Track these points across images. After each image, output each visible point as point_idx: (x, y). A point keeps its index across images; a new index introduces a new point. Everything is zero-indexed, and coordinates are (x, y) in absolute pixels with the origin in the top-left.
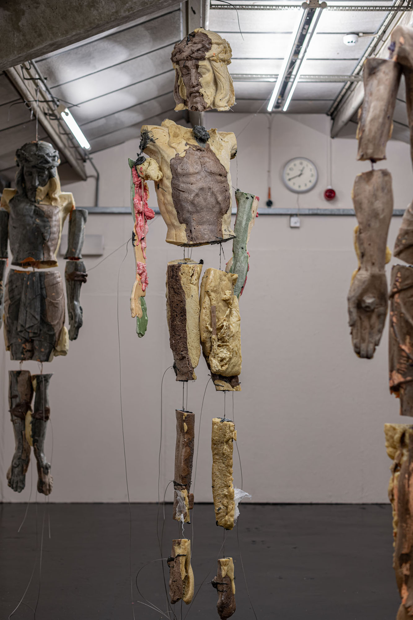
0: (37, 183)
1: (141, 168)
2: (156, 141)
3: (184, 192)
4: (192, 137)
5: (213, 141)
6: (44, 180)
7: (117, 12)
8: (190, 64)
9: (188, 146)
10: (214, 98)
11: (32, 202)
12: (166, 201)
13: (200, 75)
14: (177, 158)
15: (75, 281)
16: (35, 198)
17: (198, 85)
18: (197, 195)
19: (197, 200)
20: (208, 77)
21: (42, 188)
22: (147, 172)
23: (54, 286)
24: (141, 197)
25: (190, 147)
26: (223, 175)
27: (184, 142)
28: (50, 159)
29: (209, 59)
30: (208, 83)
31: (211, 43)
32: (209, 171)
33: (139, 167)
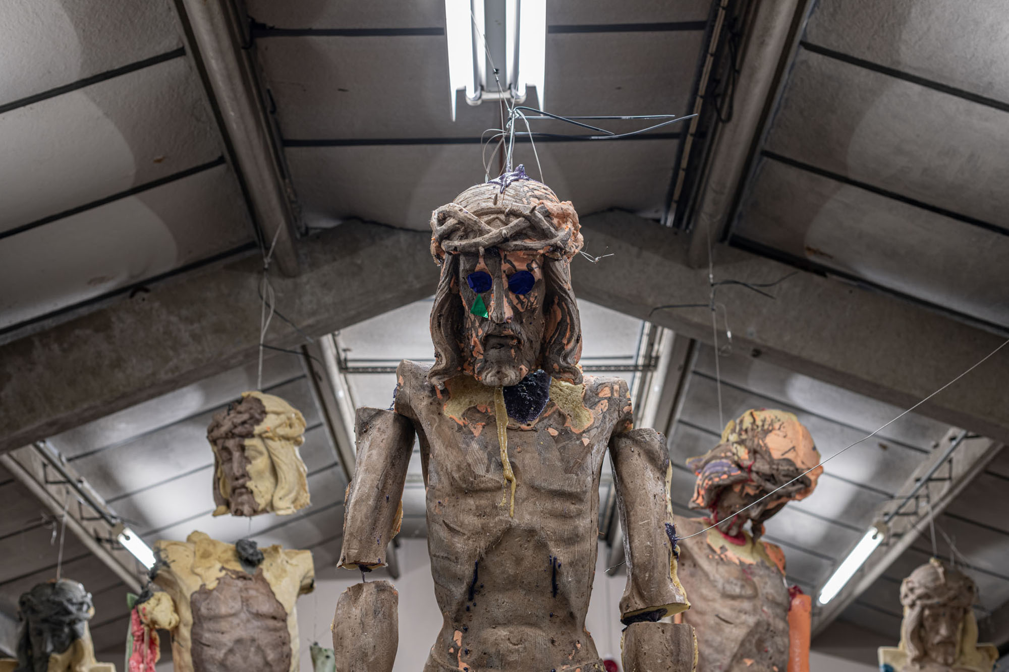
0: (49, 648)
1: (144, 609)
2: (172, 565)
4: (233, 558)
5: (271, 565)
6: (63, 644)
7: (154, 374)
8: (231, 443)
9: (224, 572)
10: (272, 496)
12: (182, 664)
13: (248, 460)
14: (204, 592)
17: (243, 476)
18: (231, 651)
19: (231, 659)
20: (260, 464)
21: (58, 657)
22: (153, 616)
24: (142, 656)
25: (227, 574)
26: (279, 617)
27: (218, 566)
28: (73, 609)
29: (260, 436)
30: (260, 474)
31: (264, 413)
32: (254, 611)
33: (141, 606)
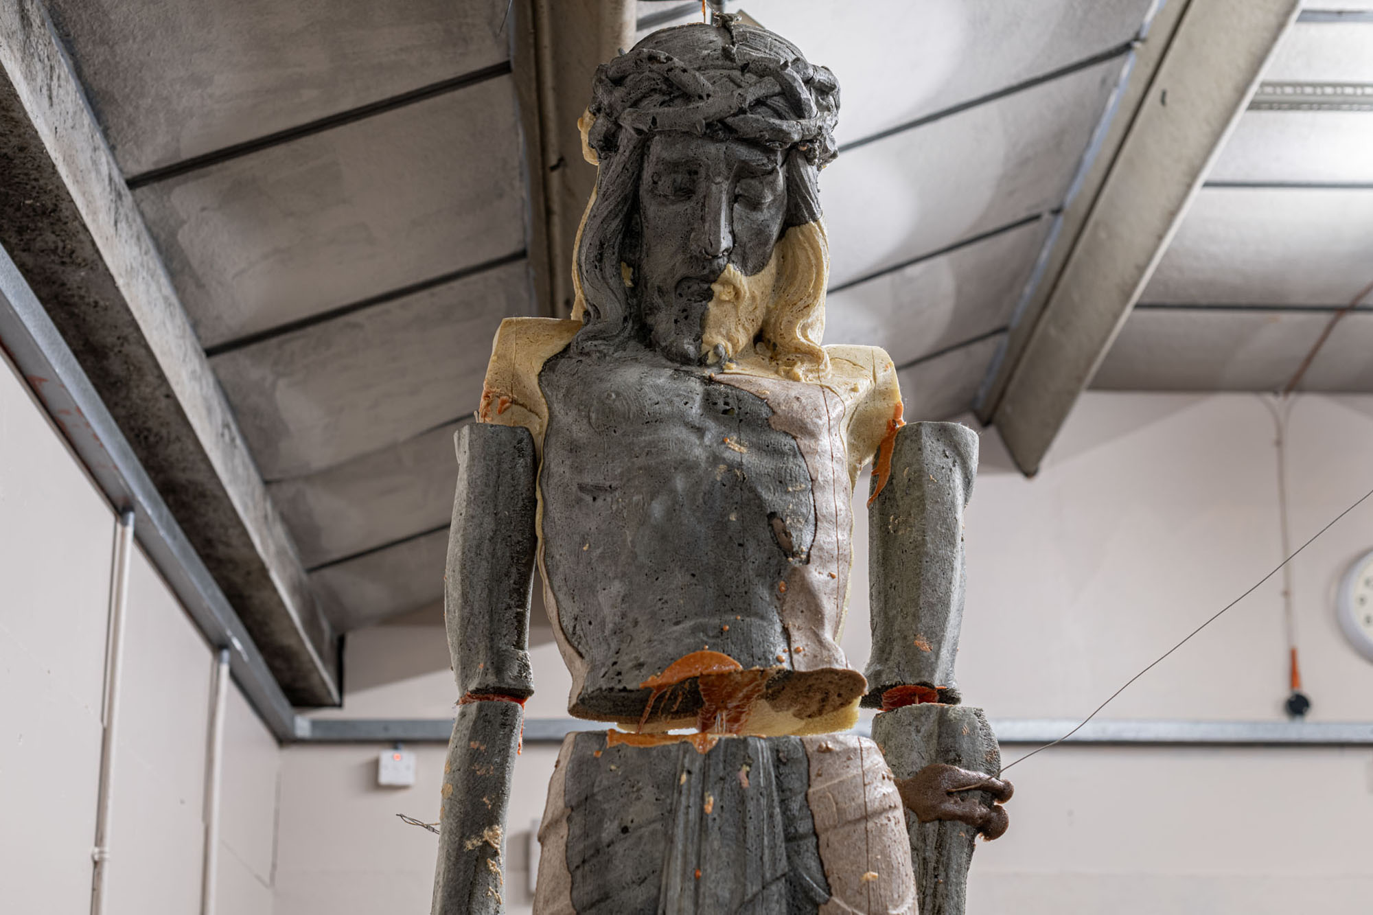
0: (724, 243)
6: (760, 233)
11: (685, 360)
15: (943, 818)
16: (698, 338)
23: (870, 825)
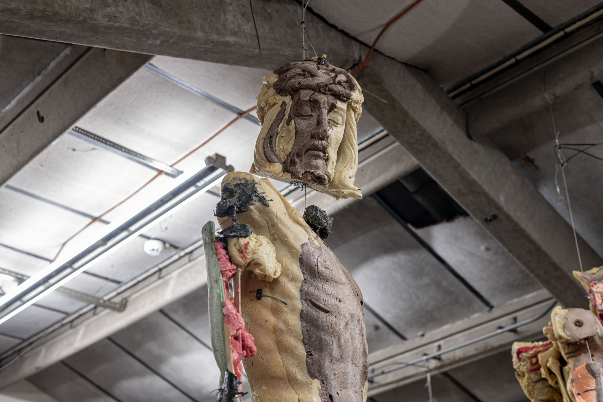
1: (247, 244)
3: (327, 312)
13: (329, 124)
17: (327, 138)
20: (340, 133)
29: (349, 104)
33: (242, 241)
